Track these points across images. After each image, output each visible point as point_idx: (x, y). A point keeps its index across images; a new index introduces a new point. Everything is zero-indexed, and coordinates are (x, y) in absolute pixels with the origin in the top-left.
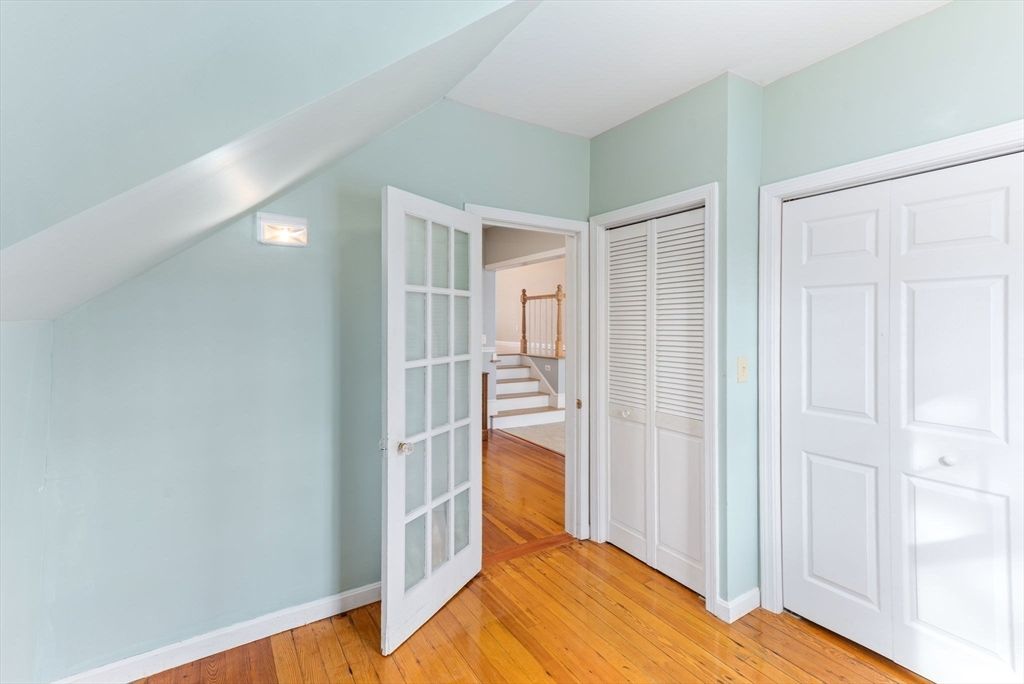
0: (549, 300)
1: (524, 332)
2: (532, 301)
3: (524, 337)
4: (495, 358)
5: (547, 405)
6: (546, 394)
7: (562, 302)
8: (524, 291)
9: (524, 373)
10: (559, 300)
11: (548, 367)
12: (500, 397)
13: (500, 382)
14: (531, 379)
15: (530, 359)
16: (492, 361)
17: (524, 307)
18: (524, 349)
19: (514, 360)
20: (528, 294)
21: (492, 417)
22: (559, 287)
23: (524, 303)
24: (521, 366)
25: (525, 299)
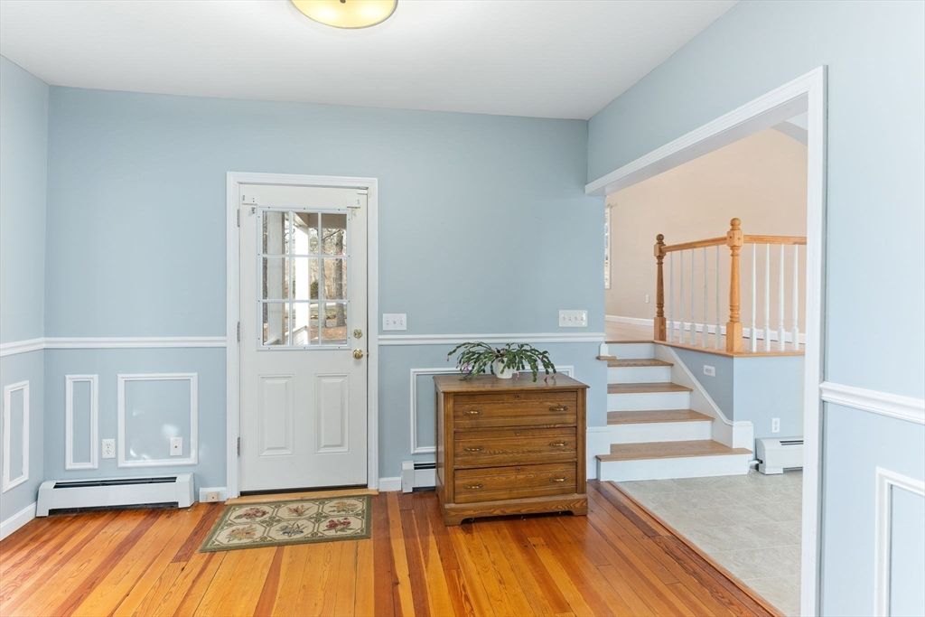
0: (712, 249)
1: (660, 305)
2: (676, 254)
3: (661, 314)
4: (605, 351)
5: (708, 437)
6: (706, 418)
7: (740, 252)
8: (660, 238)
9: (660, 375)
10: (733, 247)
11: (710, 369)
12: (615, 418)
13: (614, 389)
14: (673, 387)
15: (672, 351)
16: (598, 358)
17: (660, 264)
18: (661, 334)
19: (644, 351)
20: (668, 242)
21: (598, 459)
22: (734, 223)
23: (660, 258)
24: (655, 362)
25: (661, 251)
